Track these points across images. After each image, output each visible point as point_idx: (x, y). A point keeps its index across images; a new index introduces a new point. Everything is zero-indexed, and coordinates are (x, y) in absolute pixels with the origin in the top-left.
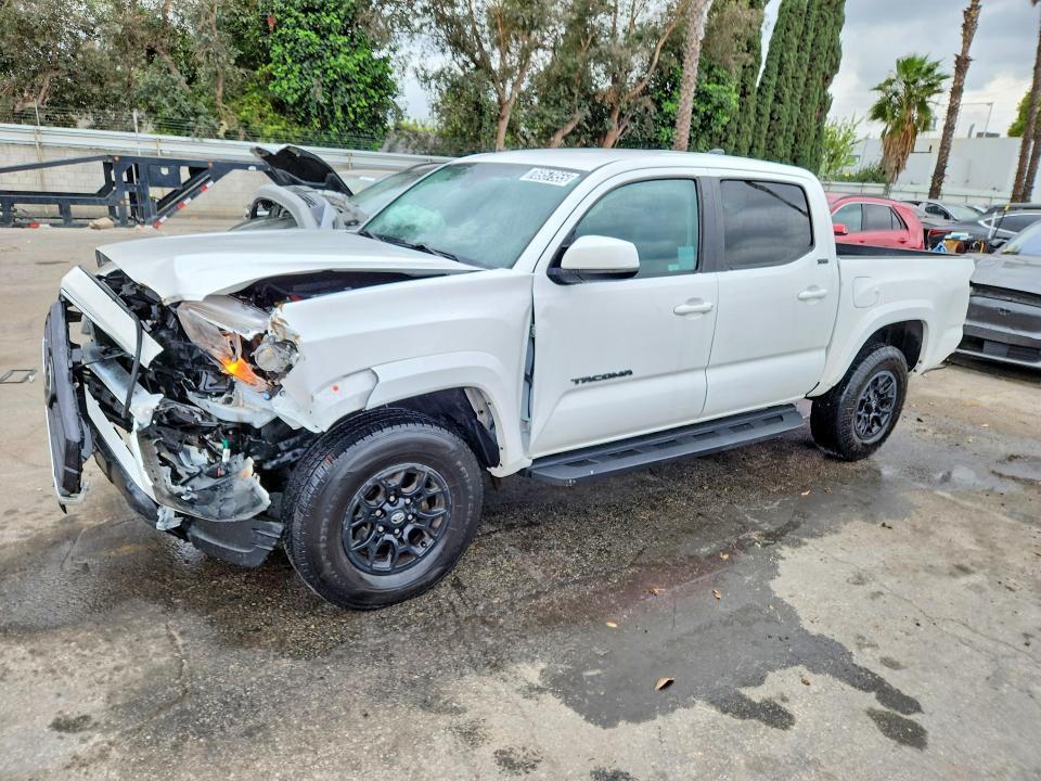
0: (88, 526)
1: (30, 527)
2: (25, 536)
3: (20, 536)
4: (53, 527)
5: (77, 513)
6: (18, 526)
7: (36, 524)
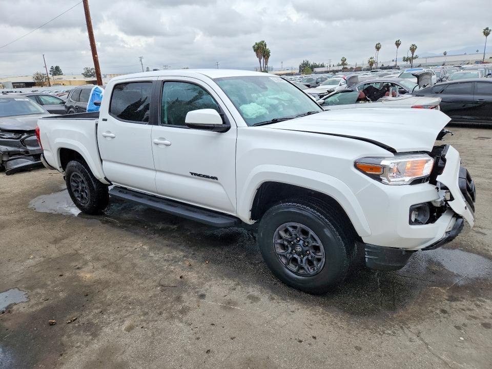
0: (445, 289)
1: (477, 305)
2: (480, 301)
3: (484, 302)
4: (464, 298)
5: (446, 301)
6: (483, 310)
7: (473, 306)
